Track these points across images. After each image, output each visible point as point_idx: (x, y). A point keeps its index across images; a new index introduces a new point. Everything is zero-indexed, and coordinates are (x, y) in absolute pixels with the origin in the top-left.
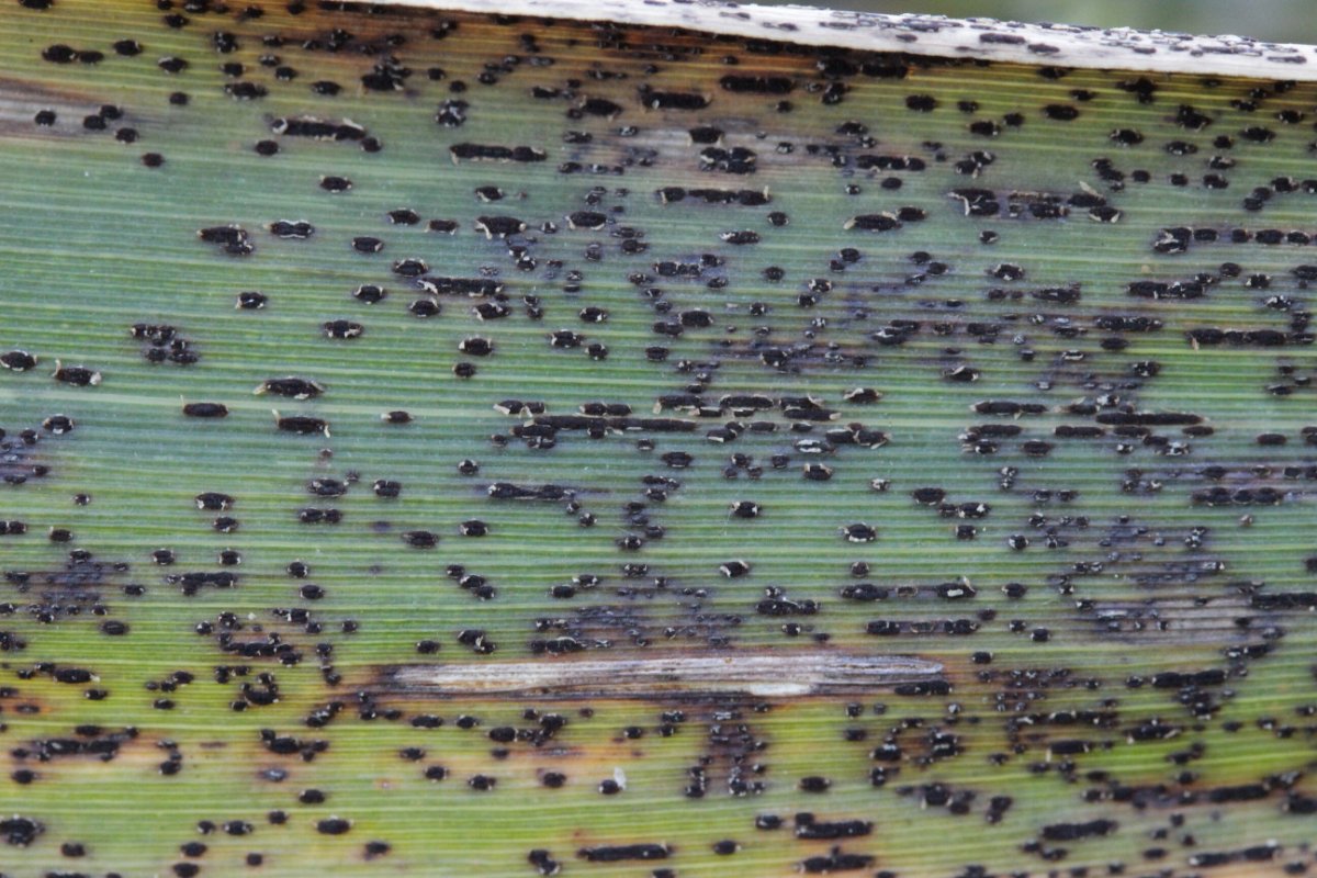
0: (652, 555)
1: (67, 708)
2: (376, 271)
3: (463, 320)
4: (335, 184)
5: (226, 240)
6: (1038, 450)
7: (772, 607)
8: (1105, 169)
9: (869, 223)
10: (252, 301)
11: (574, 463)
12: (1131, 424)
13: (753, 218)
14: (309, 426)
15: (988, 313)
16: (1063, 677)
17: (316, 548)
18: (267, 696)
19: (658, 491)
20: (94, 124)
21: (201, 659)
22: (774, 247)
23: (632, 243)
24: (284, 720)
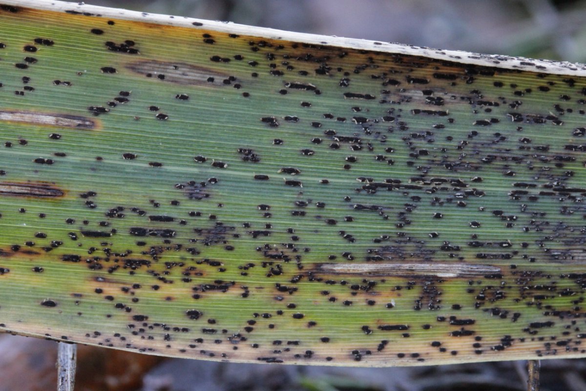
0: (407, 229)
1: (212, 274)
2: (319, 134)
3: (347, 150)
4: (306, 104)
5: (270, 122)
6: (534, 199)
7: (445, 248)
8: (558, 108)
9: (481, 123)
10: (278, 142)
11: (382, 199)
12: (564, 192)
13: (443, 120)
14: (296, 184)
15: (519, 154)
16: (539, 274)
17: (297, 224)
18: (278, 272)
19: (409, 209)
20: (226, 82)
21: (257, 259)
22: (450, 130)
23: (403, 127)
24: (283, 280)
